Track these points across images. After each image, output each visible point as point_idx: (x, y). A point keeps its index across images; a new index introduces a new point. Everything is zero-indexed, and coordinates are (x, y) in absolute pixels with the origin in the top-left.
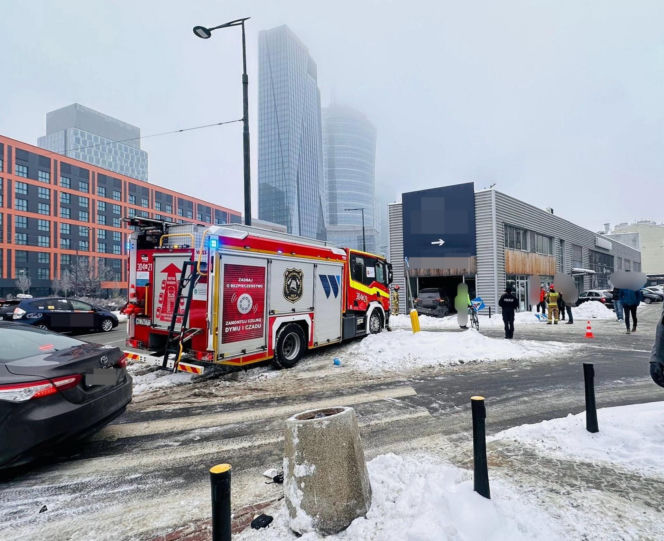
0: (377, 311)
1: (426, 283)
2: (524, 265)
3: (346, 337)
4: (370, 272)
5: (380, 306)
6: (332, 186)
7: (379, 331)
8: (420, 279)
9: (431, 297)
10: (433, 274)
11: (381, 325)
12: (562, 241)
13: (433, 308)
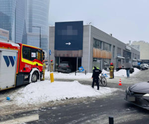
0: (36, 72)
1: (64, 59)
2: (100, 54)
3: (18, 85)
4: (34, 55)
5: (37, 70)
6: (31, 17)
7: (36, 81)
8: (61, 58)
9: (65, 65)
10: (66, 56)
11: (38, 78)
12: (114, 46)
13: (66, 69)
